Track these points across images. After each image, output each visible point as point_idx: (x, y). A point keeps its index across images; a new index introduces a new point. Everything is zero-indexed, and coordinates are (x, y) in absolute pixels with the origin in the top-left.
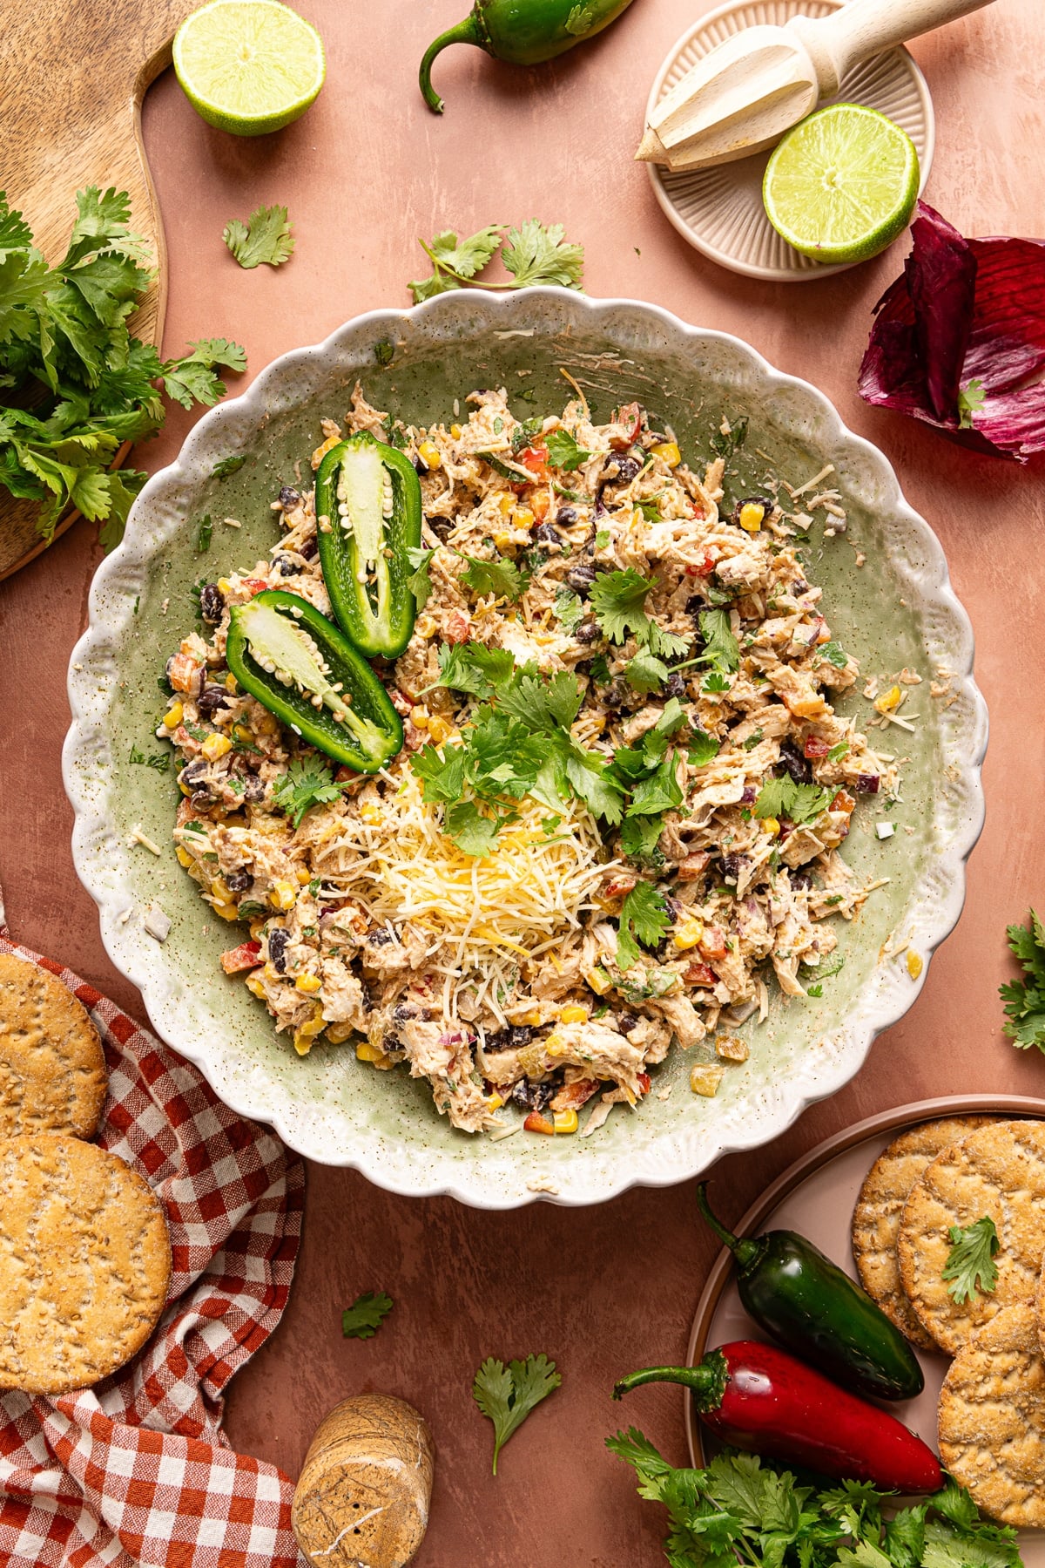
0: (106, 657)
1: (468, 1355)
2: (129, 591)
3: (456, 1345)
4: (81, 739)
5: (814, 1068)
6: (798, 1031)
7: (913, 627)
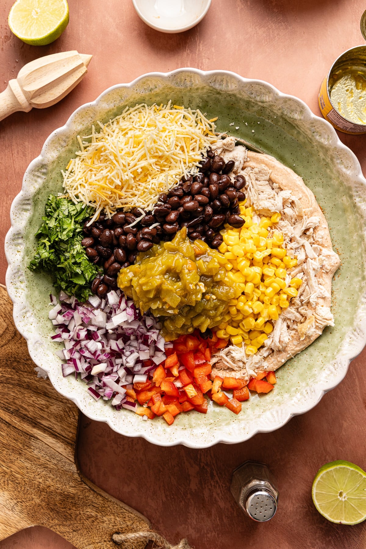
0: (18, 238)
1: (218, 521)
2: (26, 210)
3: (213, 517)
4: (12, 273)
5: (326, 378)
6: (318, 363)
7: (348, 193)
